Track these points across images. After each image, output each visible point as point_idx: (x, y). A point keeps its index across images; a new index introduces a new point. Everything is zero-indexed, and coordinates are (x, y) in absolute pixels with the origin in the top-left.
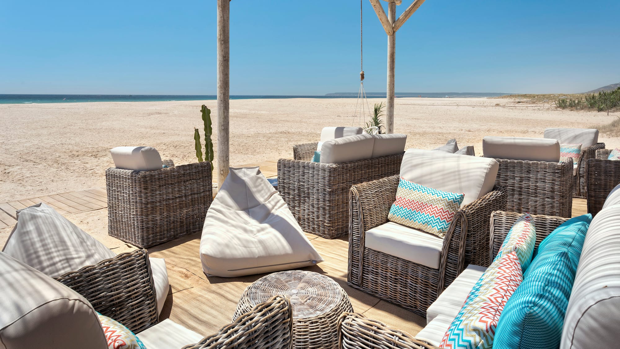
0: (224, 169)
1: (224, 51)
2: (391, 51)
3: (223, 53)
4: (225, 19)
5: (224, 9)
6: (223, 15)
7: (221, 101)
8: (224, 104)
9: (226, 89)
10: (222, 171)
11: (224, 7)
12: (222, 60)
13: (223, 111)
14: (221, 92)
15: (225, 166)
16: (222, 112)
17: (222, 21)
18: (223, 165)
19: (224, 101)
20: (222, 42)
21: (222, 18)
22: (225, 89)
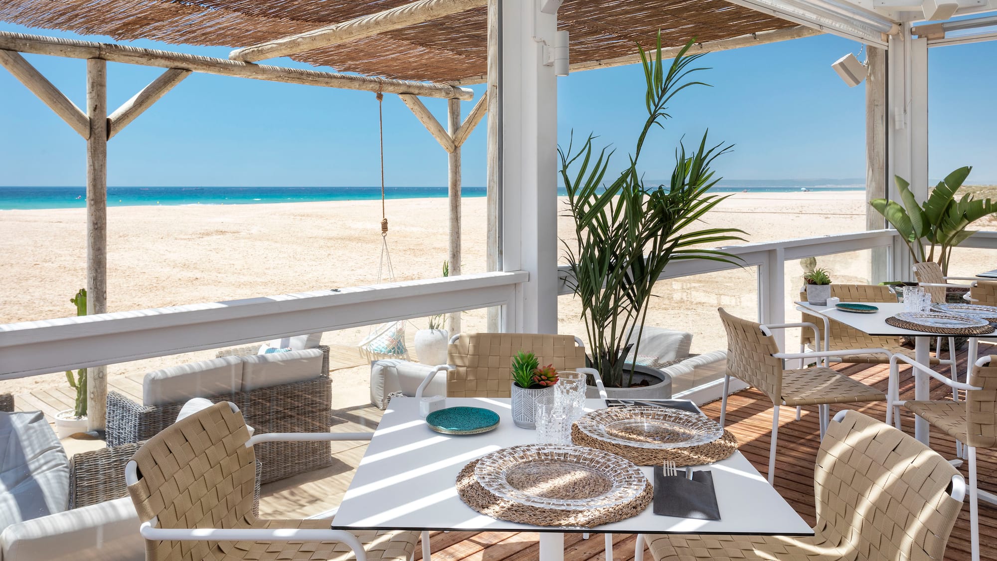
0: (95, 390)
1: (95, 215)
2: (452, 178)
3: (93, 218)
4: (96, 167)
5: (95, 154)
6: (93, 163)
7: (91, 289)
8: (95, 293)
9: (99, 271)
10: (93, 393)
11: (95, 151)
12: (92, 228)
13: (94, 304)
14: (91, 275)
15: (97, 385)
16: (93, 306)
17: (92, 171)
18: (94, 384)
19: (95, 288)
20: (92, 202)
21: (92, 167)
22: (96, 270)
